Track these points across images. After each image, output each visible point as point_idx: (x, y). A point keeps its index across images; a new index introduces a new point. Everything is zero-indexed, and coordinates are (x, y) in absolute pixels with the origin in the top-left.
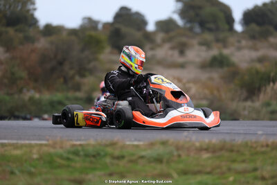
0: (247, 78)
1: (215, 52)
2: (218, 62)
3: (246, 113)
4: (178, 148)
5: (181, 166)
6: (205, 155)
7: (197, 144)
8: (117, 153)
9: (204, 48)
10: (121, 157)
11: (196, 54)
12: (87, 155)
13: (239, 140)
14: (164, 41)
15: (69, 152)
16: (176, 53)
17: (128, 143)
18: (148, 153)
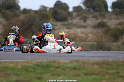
0: (114, 32)
1: (99, 21)
2: (101, 25)
3: (114, 47)
4: (84, 63)
5: (85, 71)
6: (96, 67)
7: (92, 62)
8: (56, 65)
9: (95, 19)
10: (58, 67)
11: (91, 21)
12: (43, 67)
13: (111, 60)
14: (77, 16)
15: (35, 65)
16: (82, 21)
17: (61, 61)
18: (70, 65)
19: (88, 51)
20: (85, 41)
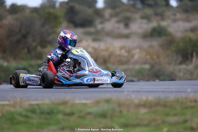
0: (181, 45)
1: (154, 24)
2: (157, 32)
3: (182, 74)
4: (120, 105)
5: (123, 120)
6: (143, 111)
7: (136, 101)
8: (68, 110)
9: (145, 21)
10: (71, 114)
12: (42, 113)
13: (172, 97)
14: (111, 16)
15: (27, 110)
16: (122, 26)
17: (77, 102)
18: (94, 110)
19: (132, 81)
20: (127, 62)
